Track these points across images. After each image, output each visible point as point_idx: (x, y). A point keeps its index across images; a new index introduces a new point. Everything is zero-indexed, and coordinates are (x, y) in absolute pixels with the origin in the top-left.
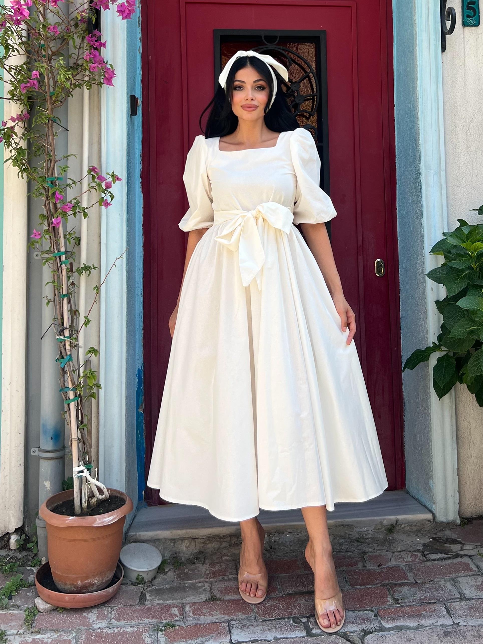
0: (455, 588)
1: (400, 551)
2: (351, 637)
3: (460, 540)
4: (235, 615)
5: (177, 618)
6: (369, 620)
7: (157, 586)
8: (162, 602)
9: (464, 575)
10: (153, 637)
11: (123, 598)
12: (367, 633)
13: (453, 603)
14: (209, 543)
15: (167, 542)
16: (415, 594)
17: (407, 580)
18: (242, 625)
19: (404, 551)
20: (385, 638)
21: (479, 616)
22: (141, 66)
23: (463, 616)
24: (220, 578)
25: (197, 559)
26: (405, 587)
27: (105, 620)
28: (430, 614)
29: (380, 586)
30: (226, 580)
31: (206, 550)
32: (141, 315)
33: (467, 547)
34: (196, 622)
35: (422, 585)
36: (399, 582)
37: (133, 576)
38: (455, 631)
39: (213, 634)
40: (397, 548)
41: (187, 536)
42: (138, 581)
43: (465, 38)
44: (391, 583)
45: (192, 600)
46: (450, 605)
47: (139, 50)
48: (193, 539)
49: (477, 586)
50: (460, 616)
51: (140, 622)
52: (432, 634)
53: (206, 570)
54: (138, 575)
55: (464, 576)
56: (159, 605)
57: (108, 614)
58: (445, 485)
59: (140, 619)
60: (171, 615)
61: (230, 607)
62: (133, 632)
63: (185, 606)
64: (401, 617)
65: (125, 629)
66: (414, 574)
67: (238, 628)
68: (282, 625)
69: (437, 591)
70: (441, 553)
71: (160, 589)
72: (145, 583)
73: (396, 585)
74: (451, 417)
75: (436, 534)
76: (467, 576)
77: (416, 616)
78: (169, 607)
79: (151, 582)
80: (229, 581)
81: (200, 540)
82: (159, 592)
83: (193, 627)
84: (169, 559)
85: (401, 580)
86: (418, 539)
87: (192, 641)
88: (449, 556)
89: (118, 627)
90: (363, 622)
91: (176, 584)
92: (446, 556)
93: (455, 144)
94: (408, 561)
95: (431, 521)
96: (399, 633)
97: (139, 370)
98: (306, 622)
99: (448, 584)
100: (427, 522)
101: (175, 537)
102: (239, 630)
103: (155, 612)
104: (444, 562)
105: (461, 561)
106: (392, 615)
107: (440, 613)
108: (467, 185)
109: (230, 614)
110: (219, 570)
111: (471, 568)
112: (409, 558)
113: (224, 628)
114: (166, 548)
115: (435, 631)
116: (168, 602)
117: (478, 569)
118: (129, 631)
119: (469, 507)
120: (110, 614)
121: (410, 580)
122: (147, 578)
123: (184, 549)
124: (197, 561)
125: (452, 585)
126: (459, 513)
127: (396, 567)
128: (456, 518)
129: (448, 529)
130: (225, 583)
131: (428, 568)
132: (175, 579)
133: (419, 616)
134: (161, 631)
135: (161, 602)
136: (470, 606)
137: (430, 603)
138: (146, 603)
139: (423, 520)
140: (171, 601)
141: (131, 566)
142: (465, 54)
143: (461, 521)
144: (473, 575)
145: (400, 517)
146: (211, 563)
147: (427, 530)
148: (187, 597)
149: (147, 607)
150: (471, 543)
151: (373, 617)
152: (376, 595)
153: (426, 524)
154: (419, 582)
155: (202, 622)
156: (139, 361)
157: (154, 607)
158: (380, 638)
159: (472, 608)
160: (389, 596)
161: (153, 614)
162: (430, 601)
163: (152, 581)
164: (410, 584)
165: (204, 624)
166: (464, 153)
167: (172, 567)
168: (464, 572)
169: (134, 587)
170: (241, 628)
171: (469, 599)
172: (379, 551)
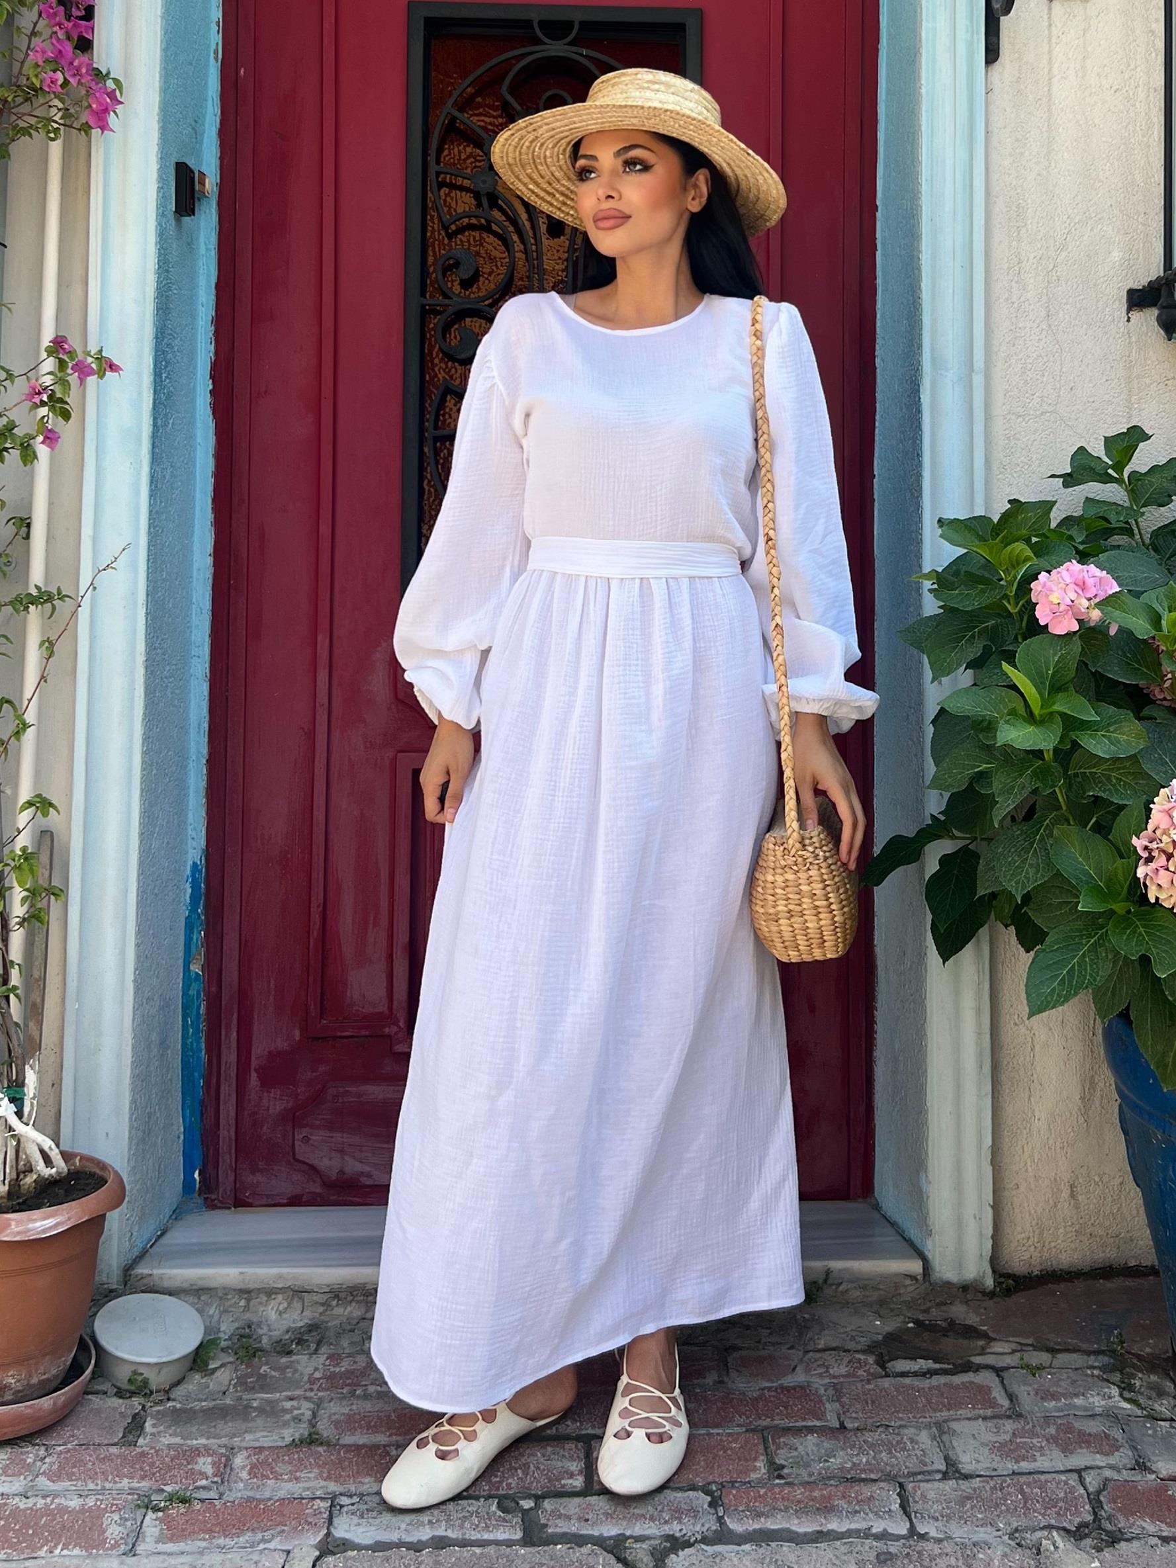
0: (939, 1447)
1: (824, 1350)
2: (631, 1553)
3: (985, 1328)
4: (354, 1483)
5: (204, 1482)
6: (694, 1513)
7: (180, 1402)
8: (182, 1442)
9: (969, 1416)
10: (129, 1524)
11: (85, 1426)
12: (676, 1544)
13: (922, 1484)
14: (337, 1305)
15: (229, 1297)
16: (831, 1454)
17: (820, 1419)
18: (365, 1507)
19: (834, 1349)
20: (721, 1560)
21: (982, 1519)
22: (219, 93)
23: (940, 1518)
24: (345, 1391)
25: (300, 1342)
26: (810, 1437)
27: (22, 1477)
28: (857, 1508)
29: (747, 1431)
30: (358, 1397)
31: (327, 1322)
32: (202, 728)
33: (998, 1347)
34: (251, 1494)
35: (855, 1435)
36: (797, 1424)
37: (122, 1375)
38: (908, 1553)
39: (286, 1525)
40: (817, 1341)
41: (280, 1286)
42: (133, 1388)
43: (1053, 28)
44: (776, 1426)
45: (257, 1440)
46: (914, 1488)
47: (216, 52)
48: (297, 1293)
49: (996, 1445)
50: (933, 1517)
51: (108, 1485)
52: (845, 1558)
53: (316, 1369)
54: (135, 1373)
55: (969, 1419)
56: (169, 1446)
57: (35, 1461)
58: (959, 1188)
59: (110, 1478)
60: (193, 1474)
61: (347, 1463)
62: (83, 1510)
63: (234, 1454)
64: (780, 1510)
65: (63, 1501)
66: (843, 1407)
67: (352, 1514)
68: (467, 1514)
69: (890, 1452)
70: (925, 1358)
71: (183, 1411)
72: (152, 1393)
73: (787, 1430)
74: (978, 1011)
75: (926, 1311)
76: (976, 1418)
77: (818, 1509)
78: (197, 1452)
79: (167, 1392)
80: (364, 1399)
81: (315, 1297)
82: (182, 1417)
83: (240, 1505)
84: (230, 1339)
85: (804, 1419)
86: (878, 1323)
87: (227, 1540)
88: (946, 1366)
89: (48, 1496)
90: (676, 1518)
91: (228, 1401)
92: (937, 1366)
93: (1016, 305)
94: (837, 1374)
95: (917, 1280)
96: (761, 1551)
97: (195, 864)
98: (531, 1509)
99: (924, 1437)
100: (908, 1282)
101: (251, 1286)
102: (355, 1520)
103: (152, 1465)
104: (928, 1381)
105: (972, 1380)
106: (757, 1504)
107: (884, 1507)
108: (1042, 414)
109: (342, 1480)
110: (347, 1371)
111: (995, 1398)
112: (841, 1367)
113: (317, 1513)
114: (226, 1311)
115: (856, 1550)
116: (195, 1442)
117: (1011, 1401)
118: (73, 1506)
119: (1024, 1249)
120: (39, 1463)
121: (828, 1421)
122: (156, 1380)
123: (273, 1316)
124: (300, 1347)
125: (934, 1438)
126: (994, 1260)
127: (802, 1388)
128: (984, 1272)
129: (961, 1302)
130: (352, 1404)
131: (883, 1393)
132: (231, 1387)
133: (827, 1509)
134: (156, 1509)
135: (178, 1440)
136: (965, 1494)
137: (864, 1480)
138: (141, 1441)
139: (897, 1275)
140: (203, 1441)
141: (117, 1349)
142: (1050, 70)
143: (998, 1284)
144: (994, 1417)
145: (837, 1265)
146: (334, 1355)
147: (905, 1302)
148: (246, 1432)
149: (138, 1450)
150: (1011, 1339)
151: (706, 1506)
152: (729, 1452)
153: (906, 1286)
154: (849, 1425)
155: (267, 1495)
156: (194, 844)
157: (157, 1451)
158: (707, 1560)
159: (968, 1498)
160: (762, 1458)
161: (147, 1468)
162: (863, 1476)
163: (170, 1389)
164: (823, 1431)
165: (270, 1499)
166: (1040, 328)
167: (231, 1359)
168: (974, 1408)
169: (121, 1401)
170: (362, 1516)
171: (967, 1477)
172: (772, 1348)
